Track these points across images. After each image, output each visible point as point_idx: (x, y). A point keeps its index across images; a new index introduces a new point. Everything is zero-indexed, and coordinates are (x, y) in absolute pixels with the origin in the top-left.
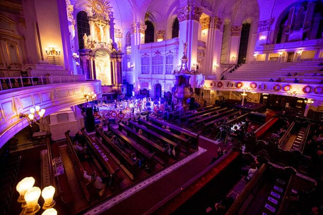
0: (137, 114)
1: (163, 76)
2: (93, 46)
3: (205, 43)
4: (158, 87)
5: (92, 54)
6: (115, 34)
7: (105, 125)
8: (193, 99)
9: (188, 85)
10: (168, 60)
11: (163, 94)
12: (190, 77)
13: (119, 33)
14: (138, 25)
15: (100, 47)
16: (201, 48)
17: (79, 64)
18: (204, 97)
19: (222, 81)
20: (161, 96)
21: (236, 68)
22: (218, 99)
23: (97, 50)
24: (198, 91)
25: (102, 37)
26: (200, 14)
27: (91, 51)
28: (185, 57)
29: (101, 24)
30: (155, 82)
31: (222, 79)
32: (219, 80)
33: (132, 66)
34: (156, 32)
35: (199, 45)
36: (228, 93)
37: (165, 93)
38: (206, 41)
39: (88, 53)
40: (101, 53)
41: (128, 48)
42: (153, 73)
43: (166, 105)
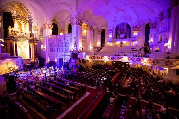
0: (48, 77)
1: (63, 54)
2: (15, 34)
3: (85, 37)
4: (61, 60)
5: (15, 39)
6: (32, 28)
7: (24, 86)
8: (81, 66)
9: (78, 58)
10: (66, 45)
11: (64, 63)
12: (79, 54)
13: (36, 28)
14: (48, 25)
15: (21, 35)
16: (83, 39)
17: (3, 46)
18: (86, 64)
19: (95, 56)
20: (62, 65)
21: (100, 49)
22: (93, 64)
23: (19, 37)
24: (83, 61)
25: (23, 29)
26: (82, 23)
27: (14, 38)
28: (75, 44)
29: (22, 21)
30: (59, 57)
31: (95, 55)
32: (94, 55)
33: (44, 48)
35: (82, 38)
36: (98, 62)
37: (65, 63)
38: (86, 36)
39: (11, 38)
40: (22, 39)
41: (41, 37)
42: (57, 52)
43: (66, 70)
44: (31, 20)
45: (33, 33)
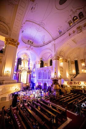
0: (36, 97)
1: (47, 80)
2: (21, 69)
3: (62, 67)
4: (45, 84)
5: (21, 71)
6: (30, 65)
8: (60, 90)
9: (58, 84)
10: (49, 74)
11: (47, 87)
12: (58, 80)
14: (38, 62)
17: (15, 75)
18: (65, 88)
19: (72, 82)
20: (46, 89)
21: (76, 76)
22: (71, 89)
23: (23, 70)
24: (62, 86)
26: (59, 58)
28: (55, 73)
29: (25, 61)
30: (44, 82)
31: (71, 80)
32: (71, 81)
33: (35, 76)
34: (44, 64)
35: (60, 68)
36: (75, 87)
40: (24, 71)
41: (34, 69)
42: (43, 79)
43: (49, 93)
44: (29, 60)
45: (30, 67)
